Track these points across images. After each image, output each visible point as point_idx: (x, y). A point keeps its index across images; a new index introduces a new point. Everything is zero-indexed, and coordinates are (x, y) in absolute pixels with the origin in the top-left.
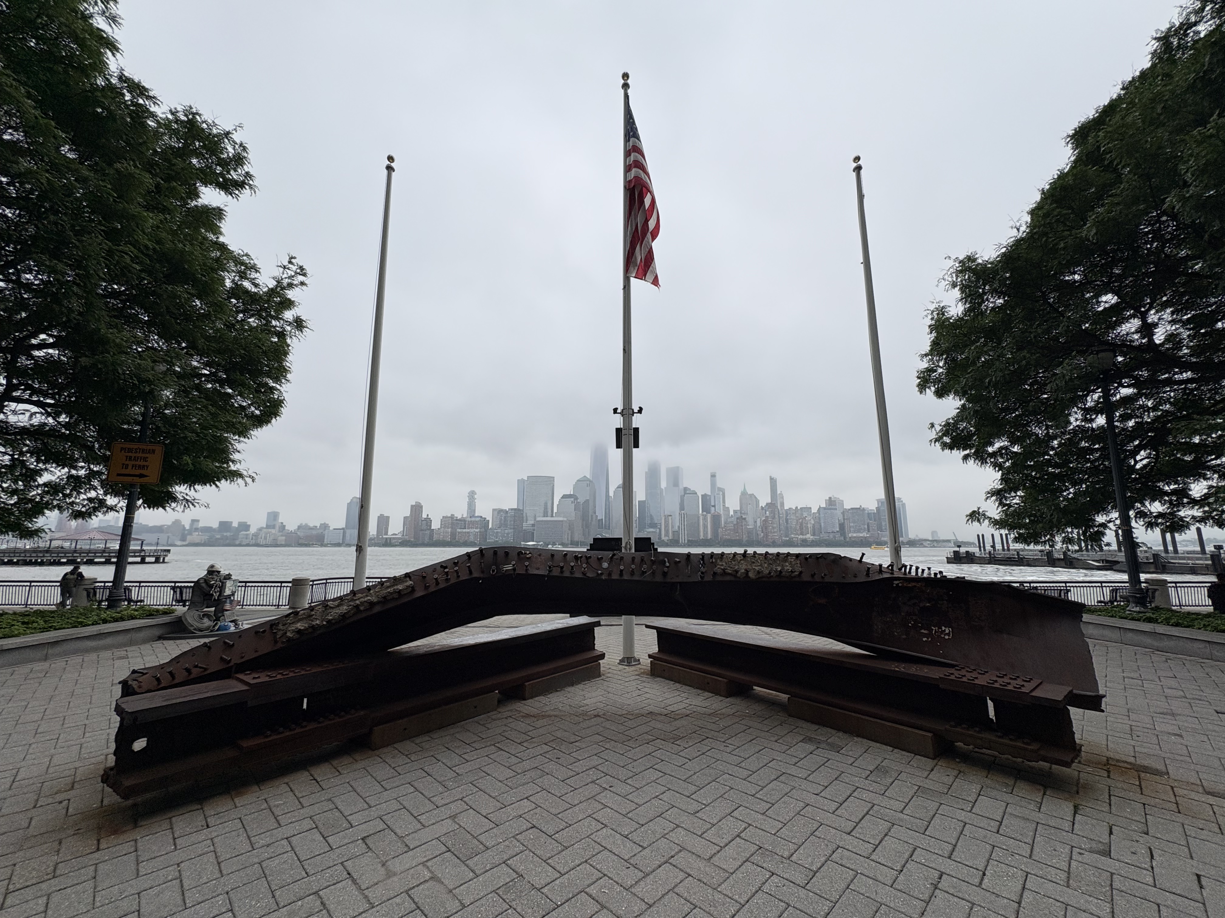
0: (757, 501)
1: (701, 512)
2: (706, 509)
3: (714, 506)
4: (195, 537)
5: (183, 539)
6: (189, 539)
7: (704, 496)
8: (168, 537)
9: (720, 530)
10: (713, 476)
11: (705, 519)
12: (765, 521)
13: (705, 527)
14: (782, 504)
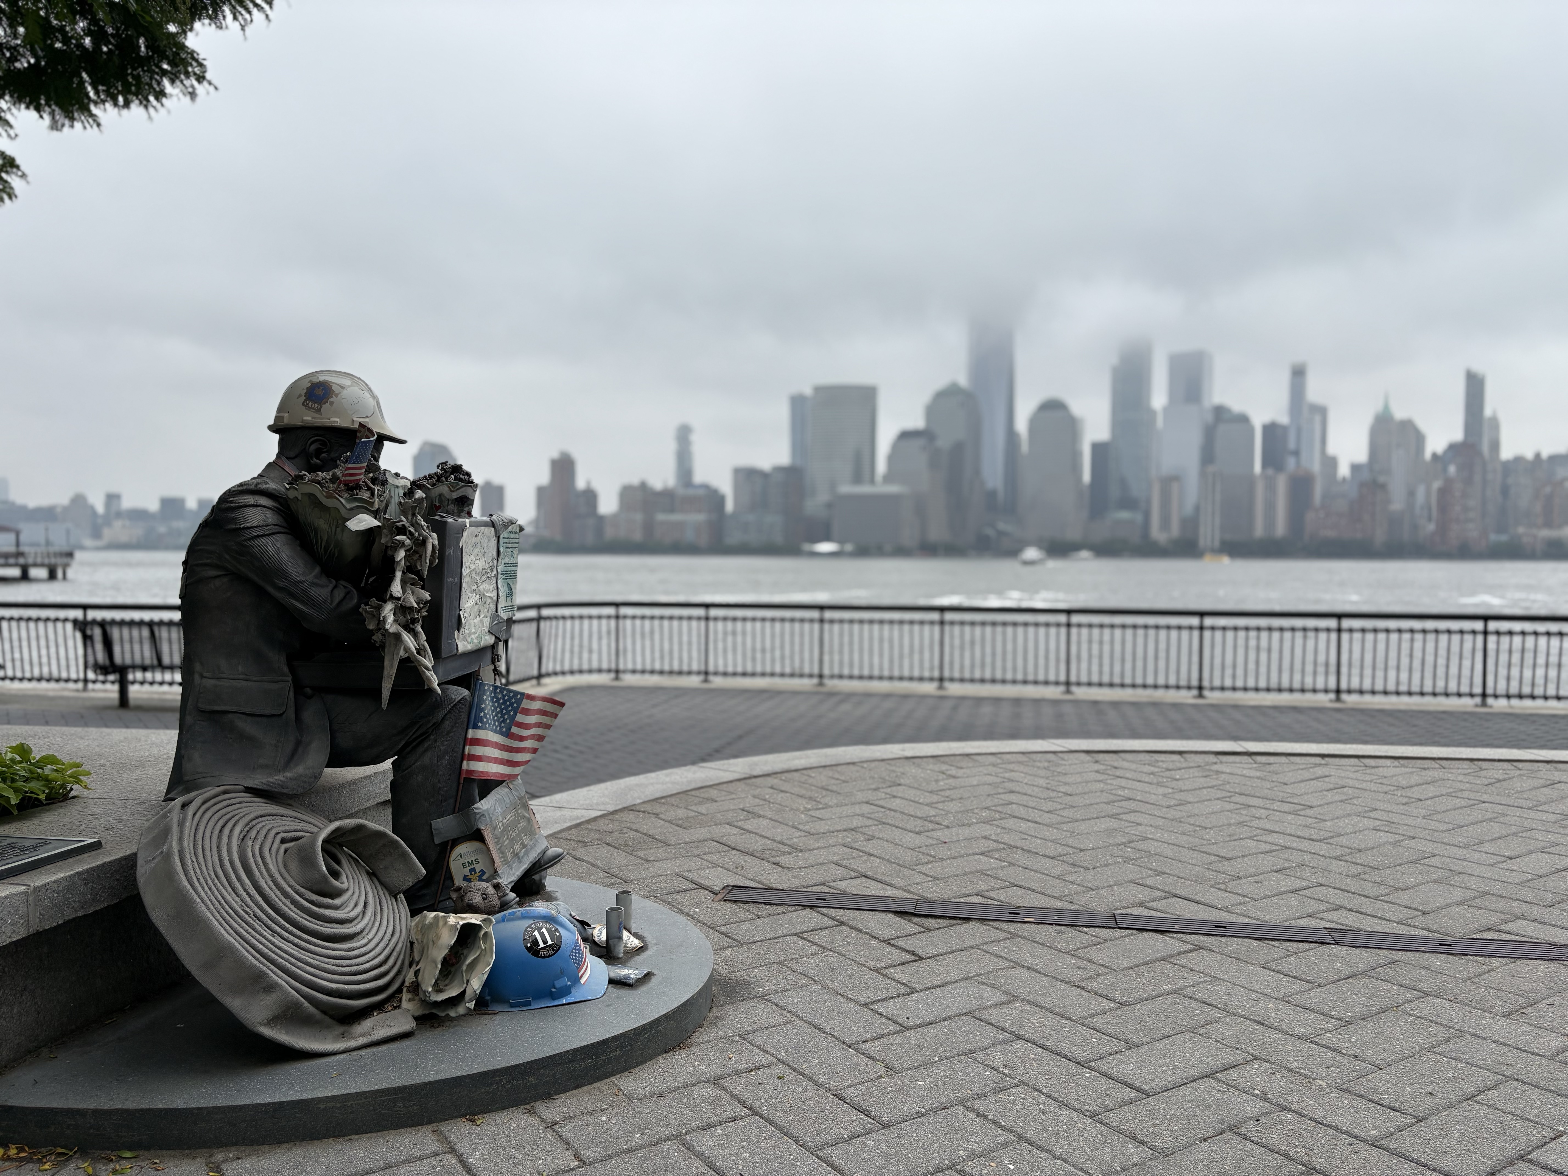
0: (1419, 439)
1: (1258, 467)
2: (1272, 459)
3: (1296, 453)
4: (118, 530)
5: (96, 533)
6: (108, 534)
7: (1271, 430)
8: (68, 532)
9: (1310, 516)
10: (1299, 373)
11: (1271, 487)
12: (1444, 492)
13: (1270, 507)
14: (1495, 446)
